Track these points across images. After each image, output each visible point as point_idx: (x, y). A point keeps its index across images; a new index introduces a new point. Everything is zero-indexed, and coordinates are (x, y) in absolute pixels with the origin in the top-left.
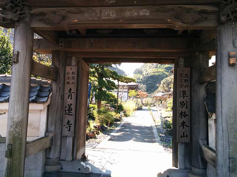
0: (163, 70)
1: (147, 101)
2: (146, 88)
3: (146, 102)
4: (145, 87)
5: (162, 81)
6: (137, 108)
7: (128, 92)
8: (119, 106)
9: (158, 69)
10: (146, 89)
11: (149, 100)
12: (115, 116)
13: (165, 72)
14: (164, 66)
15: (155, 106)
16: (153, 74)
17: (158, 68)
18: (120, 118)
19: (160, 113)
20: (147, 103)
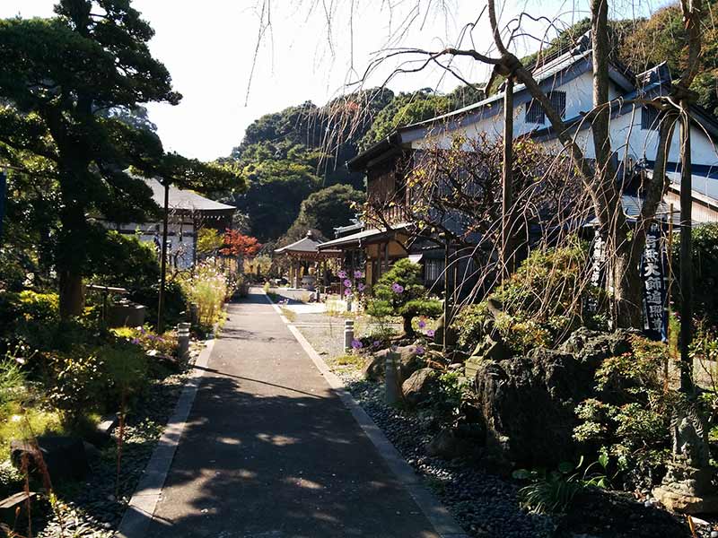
0: (304, 167)
1: (259, 268)
2: (252, 225)
3: (255, 271)
4: (246, 219)
5: (304, 201)
6: (230, 294)
7: (195, 237)
8: (166, 294)
9: (289, 164)
10: (250, 226)
11: (262, 263)
12: (152, 347)
13: (309, 174)
14: (306, 156)
15: (285, 282)
16: (273, 178)
17: (290, 160)
18: (174, 355)
19: (348, 323)
20: (258, 272)
